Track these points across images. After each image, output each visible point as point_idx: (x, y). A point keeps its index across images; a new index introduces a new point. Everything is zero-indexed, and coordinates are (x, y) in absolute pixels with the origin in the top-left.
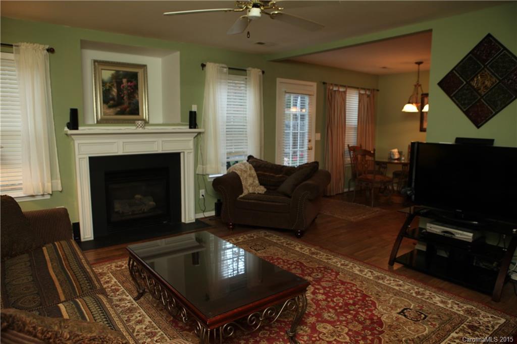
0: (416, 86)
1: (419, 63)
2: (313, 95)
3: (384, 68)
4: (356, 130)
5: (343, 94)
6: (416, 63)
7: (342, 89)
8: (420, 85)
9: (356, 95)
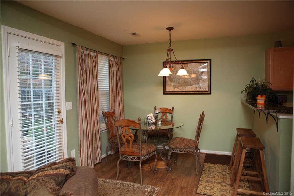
0: (168, 50)
1: (170, 29)
2: (61, 57)
3: (134, 34)
4: (108, 96)
5: (94, 58)
6: (168, 29)
7: (93, 54)
8: (172, 50)
9: (106, 61)
